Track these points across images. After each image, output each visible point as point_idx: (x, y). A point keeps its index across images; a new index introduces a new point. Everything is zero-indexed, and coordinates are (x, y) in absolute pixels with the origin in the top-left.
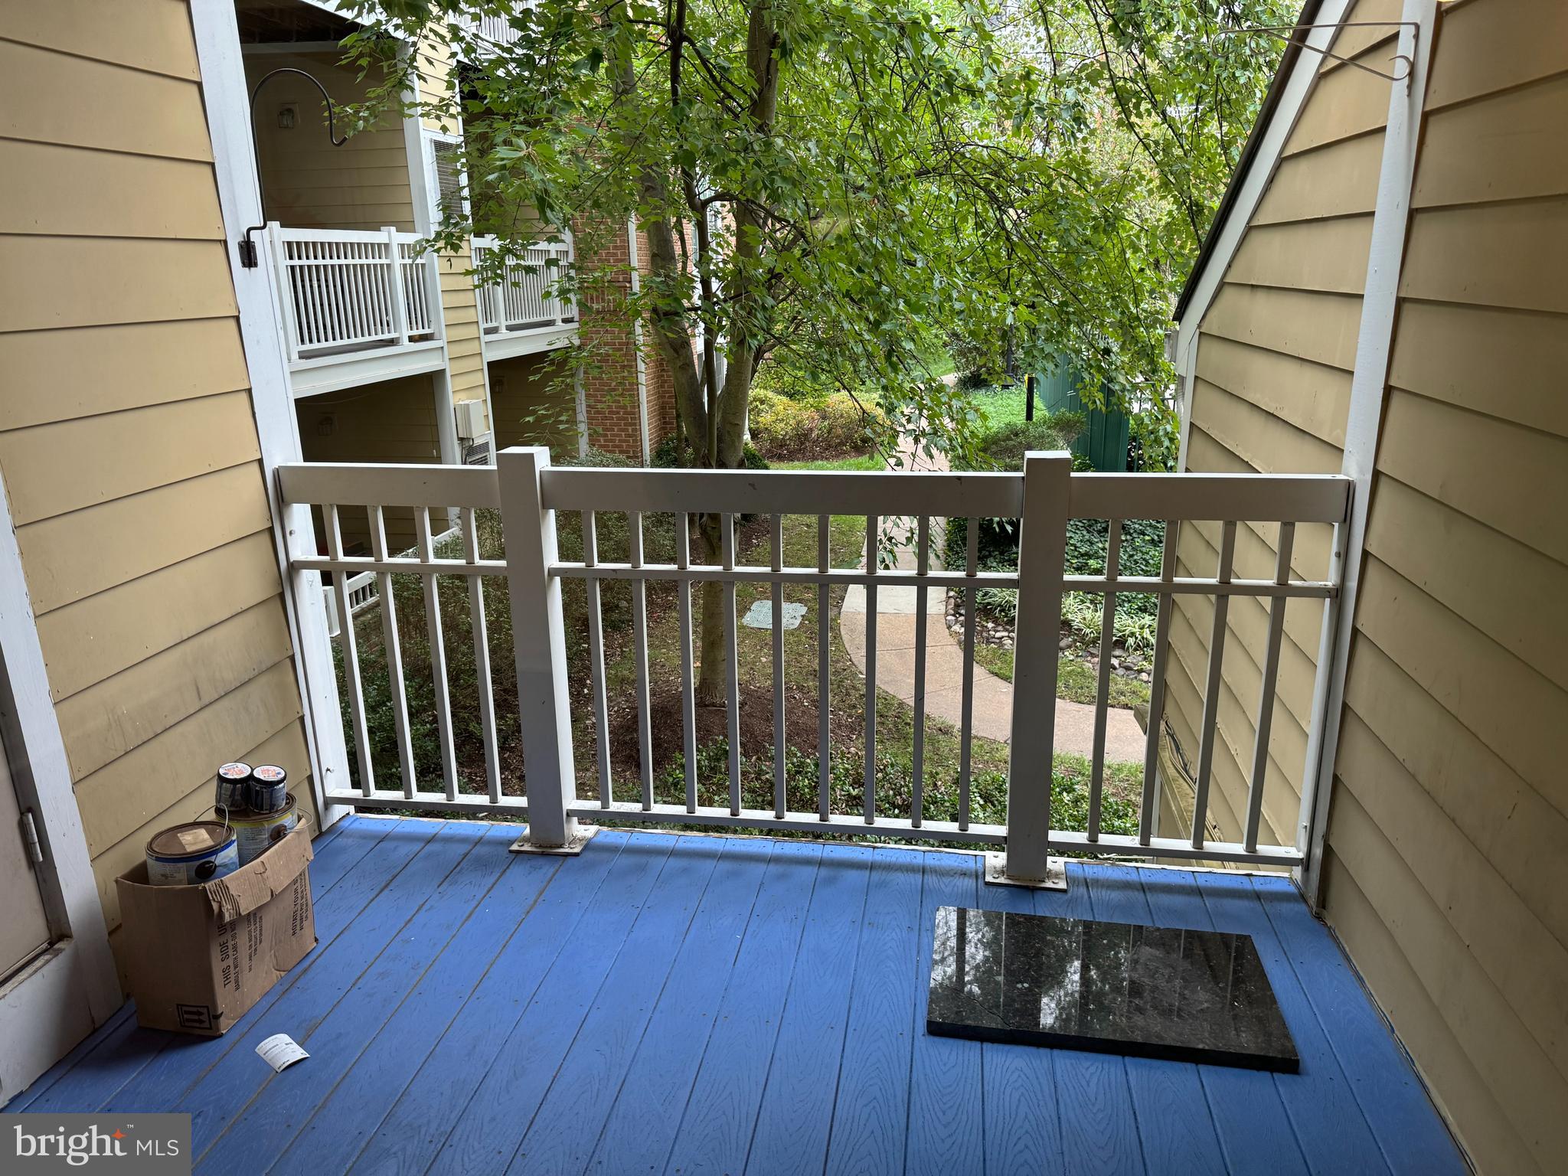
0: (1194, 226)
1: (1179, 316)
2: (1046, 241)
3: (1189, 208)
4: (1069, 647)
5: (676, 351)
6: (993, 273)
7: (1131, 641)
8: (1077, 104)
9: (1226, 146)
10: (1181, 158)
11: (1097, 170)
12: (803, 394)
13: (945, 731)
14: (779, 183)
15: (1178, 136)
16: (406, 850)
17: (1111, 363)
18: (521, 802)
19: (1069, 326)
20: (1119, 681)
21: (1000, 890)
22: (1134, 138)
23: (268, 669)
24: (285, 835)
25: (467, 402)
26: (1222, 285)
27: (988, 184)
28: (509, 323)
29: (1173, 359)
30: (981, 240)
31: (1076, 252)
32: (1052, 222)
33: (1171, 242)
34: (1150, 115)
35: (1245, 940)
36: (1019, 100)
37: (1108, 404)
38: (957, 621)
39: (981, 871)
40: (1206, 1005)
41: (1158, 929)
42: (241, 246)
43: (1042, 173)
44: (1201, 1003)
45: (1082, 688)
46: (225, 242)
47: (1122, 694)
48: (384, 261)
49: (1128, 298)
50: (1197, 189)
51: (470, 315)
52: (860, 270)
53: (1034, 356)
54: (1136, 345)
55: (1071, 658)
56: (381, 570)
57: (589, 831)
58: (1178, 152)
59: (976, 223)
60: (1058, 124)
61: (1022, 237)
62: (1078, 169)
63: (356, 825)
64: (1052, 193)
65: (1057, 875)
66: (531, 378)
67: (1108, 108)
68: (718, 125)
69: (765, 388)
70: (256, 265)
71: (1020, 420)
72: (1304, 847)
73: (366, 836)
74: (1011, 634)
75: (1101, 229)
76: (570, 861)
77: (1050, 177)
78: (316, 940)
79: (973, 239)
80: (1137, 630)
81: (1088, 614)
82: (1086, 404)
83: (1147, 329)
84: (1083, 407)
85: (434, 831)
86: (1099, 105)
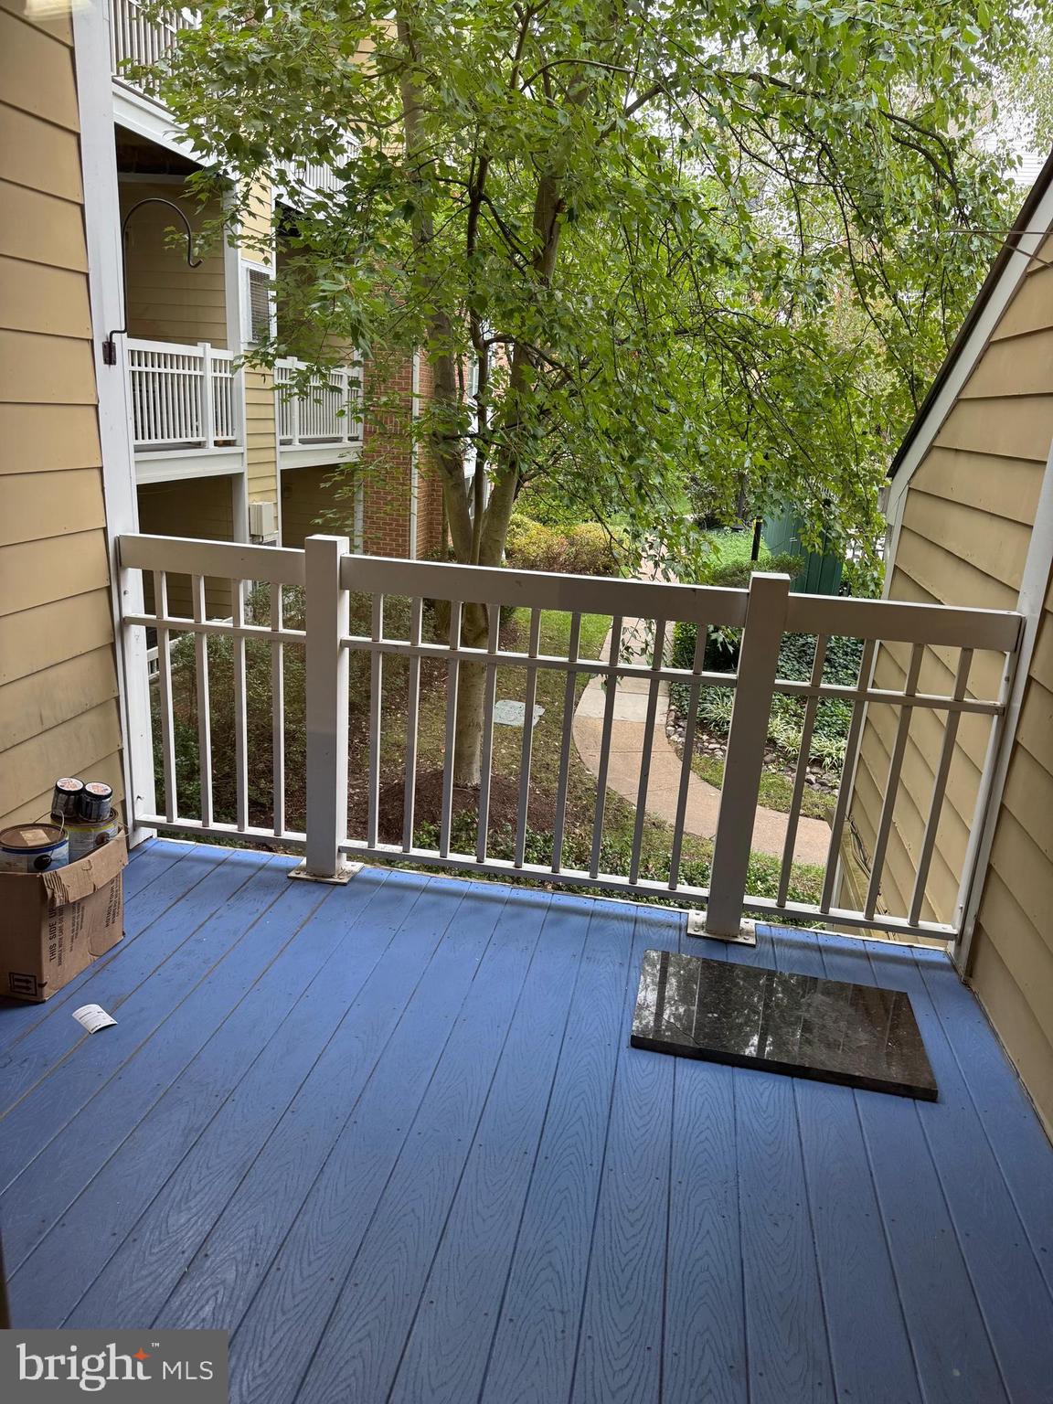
0: (914, 398)
1: (892, 473)
2: (782, 400)
3: (911, 382)
4: (773, 762)
5: (450, 473)
6: (733, 426)
7: (828, 760)
8: (820, 282)
9: (946, 330)
10: (907, 337)
11: (833, 342)
12: (555, 521)
13: (657, 825)
14: (557, 330)
15: (906, 317)
16: (200, 869)
17: (831, 513)
18: (302, 837)
19: (796, 476)
20: (812, 795)
21: (699, 941)
22: (867, 317)
23: (98, 706)
24: (108, 842)
25: (260, 503)
26: (931, 448)
27: (735, 347)
28: (302, 437)
29: (884, 511)
30: (725, 395)
31: (808, 413)
32: (789, 385)
33: (892, 410)
34: (882, 297)
35: (903, 997)
36: (770, 275)
37: (825, 548)
38: (675, 732)
39: (684, 924)
40: (864, 1043)
41: (830, 982)
42: (104, 346)
43: (784, 341)
44: (861, 1041)
45: (781, 798)
46: (92, 341)
47: (816, 806)
48: (198, 373)
49: (851, 458)
50: (920, 366)
51: (269, 427)
52: (618, 412)
53: (763, 501)
54: (854, 498)
55: (774, 771)
56: (200, 630)
57: (356, 866)
58: (906, 332)
59: (722, 381)
60: (801, 298)
61: (762, 395)
62: (815, 339)
63: (157, 847)
64: (791, 359)
65: (748, 933)
66: (322, 485)
67: (847, 289)
68: (508, 276)
69: (522, 513)
70: (115, 363)
71: (746, 559)
72: (959, 926)
73: (165, 856)
74: (723, 747)
75: (831, 394)
76: (338, 888)
77: (791, 344)
78: (124, 934)
79: (718, 394)
80: (834, 751)
81: (792, 734)
82: (806, 547)
83: (864, 485)
84: (803, 550)
85: (224, 856)
86: (839, 286)
